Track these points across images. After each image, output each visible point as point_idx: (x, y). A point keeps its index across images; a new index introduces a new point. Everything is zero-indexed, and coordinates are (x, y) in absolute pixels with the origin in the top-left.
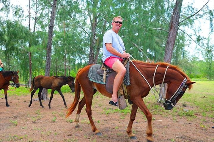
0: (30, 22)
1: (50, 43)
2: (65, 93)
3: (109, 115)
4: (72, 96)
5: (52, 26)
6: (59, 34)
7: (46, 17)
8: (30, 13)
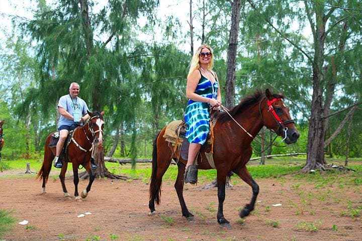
0: (192, 44)
1: (232, 76)
2: (262, 178)
3: (358, 219)
4: (276, 183)
5: (234, 42)
6: (249, 62)
7: (223, 32)
8: (192, 28)
